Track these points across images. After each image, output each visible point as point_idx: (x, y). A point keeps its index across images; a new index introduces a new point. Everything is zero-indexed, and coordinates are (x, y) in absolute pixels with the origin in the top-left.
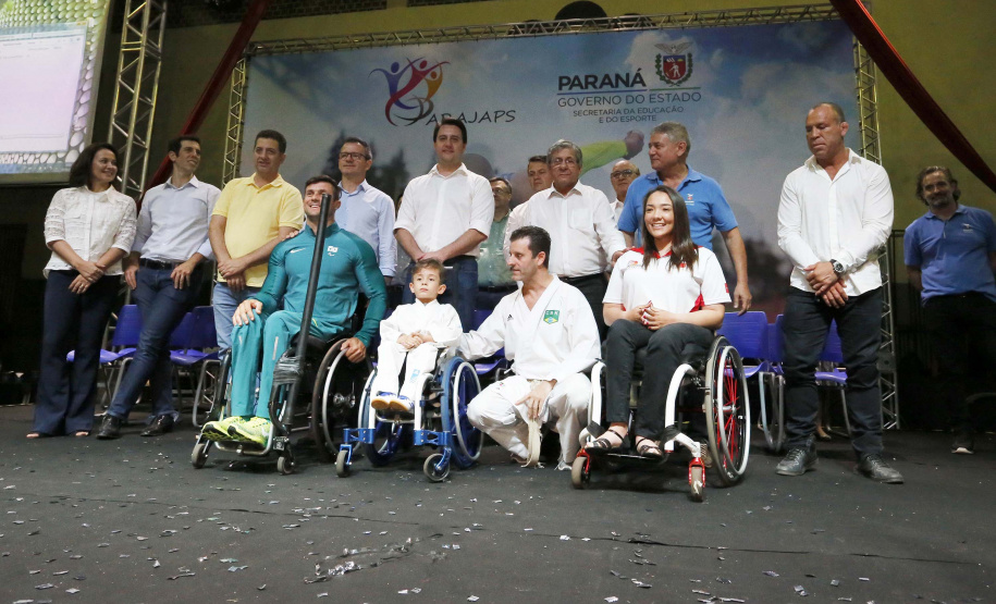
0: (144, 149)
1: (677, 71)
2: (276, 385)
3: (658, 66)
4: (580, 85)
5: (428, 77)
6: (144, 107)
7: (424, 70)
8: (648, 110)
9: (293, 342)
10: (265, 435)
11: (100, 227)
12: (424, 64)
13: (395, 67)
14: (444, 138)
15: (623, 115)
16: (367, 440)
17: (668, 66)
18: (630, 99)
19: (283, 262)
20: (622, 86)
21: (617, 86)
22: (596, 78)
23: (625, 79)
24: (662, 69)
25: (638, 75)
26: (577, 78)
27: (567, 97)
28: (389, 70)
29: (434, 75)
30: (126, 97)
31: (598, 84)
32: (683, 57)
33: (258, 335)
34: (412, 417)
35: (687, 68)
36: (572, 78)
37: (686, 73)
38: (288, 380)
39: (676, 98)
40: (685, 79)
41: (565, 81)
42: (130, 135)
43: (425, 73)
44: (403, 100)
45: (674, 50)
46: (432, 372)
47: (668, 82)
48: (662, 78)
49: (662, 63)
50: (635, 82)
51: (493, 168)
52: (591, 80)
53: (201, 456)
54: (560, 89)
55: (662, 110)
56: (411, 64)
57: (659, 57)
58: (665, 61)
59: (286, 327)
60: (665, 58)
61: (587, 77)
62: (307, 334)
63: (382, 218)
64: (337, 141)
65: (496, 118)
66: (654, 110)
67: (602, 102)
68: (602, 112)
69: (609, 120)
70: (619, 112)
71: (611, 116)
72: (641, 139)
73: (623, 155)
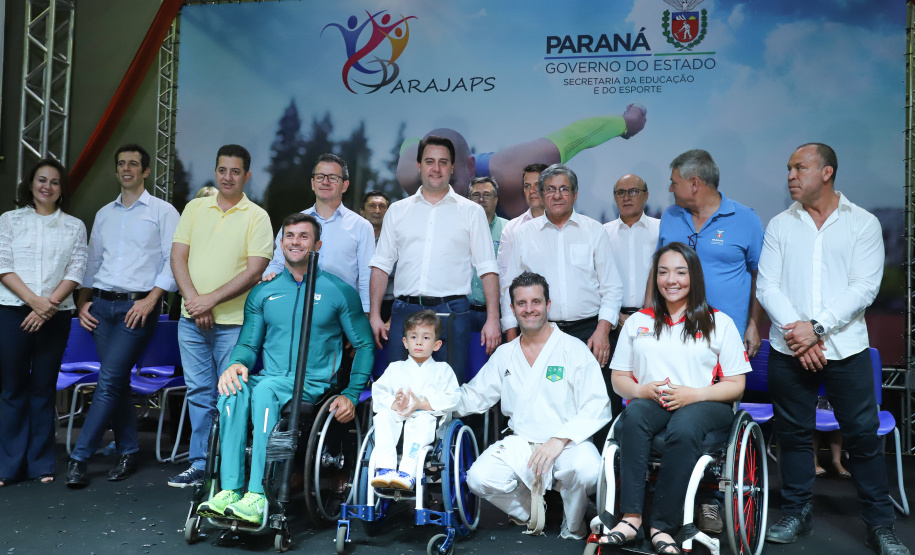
0: (62, 117)
1: (688, 31)
2: (270, 461)
3: (665, 25)
4: (572, 47)
5: (392, 34)
6: (58, 66)
7: (387, 25)
8: (652, 80)
9: (283, 413)
10: (260, 512)
11: (52, 258)
12: (386, 19)
13: (352, 22)
14: (431, 161)
15: (622, 84)
16: (367, 516)
17: (677, 25)
18: (631, 66)
19: (262, 309)
20: (621, 49)
21: (616, 49)
22: (591, 39)
23: (625, 40)
24: (670, 28)
25: (641, 36)
26: (568, 38)
27: (556, 62)
28: (346, 26)
29: (399, 33)
30: (37, 55)
31: (593, 47)
32: (696, 14)
33: (246, 404)
34: (413, 493)
35: (700, 28)
36: (562, 40)
37: (699, 34)
38: (282, 457)
39: (686, 64)
40: (698, 42)
41: (554, 42)
42: (44, 101)
43: (388, 30)
44: (362, 62)
45: (685, 5)
46: (432, 444)
47: (677, 45)
48: (670, 40)
49: (670, 22)
50: (637, 44)
51: (470, 146)
52: (585, 41)
53: (194, 531)
54: (549, 52)
55: (669, 79)
56: (371, 18)
57: (666, 13)
58: (674, 20)
59: (276, 397)
60: (674, 15)
61: (580, 38)
62: (300, 400)
63: (362, 247)
64: (287, 111)
65: (472, 86)
66: (659, 79)
67: (597, 68)
68: (598, 81)
69: (605, 90)
70: (618, 81)
71: (608, 86)
72: (643, 114)
73: (621, 132)
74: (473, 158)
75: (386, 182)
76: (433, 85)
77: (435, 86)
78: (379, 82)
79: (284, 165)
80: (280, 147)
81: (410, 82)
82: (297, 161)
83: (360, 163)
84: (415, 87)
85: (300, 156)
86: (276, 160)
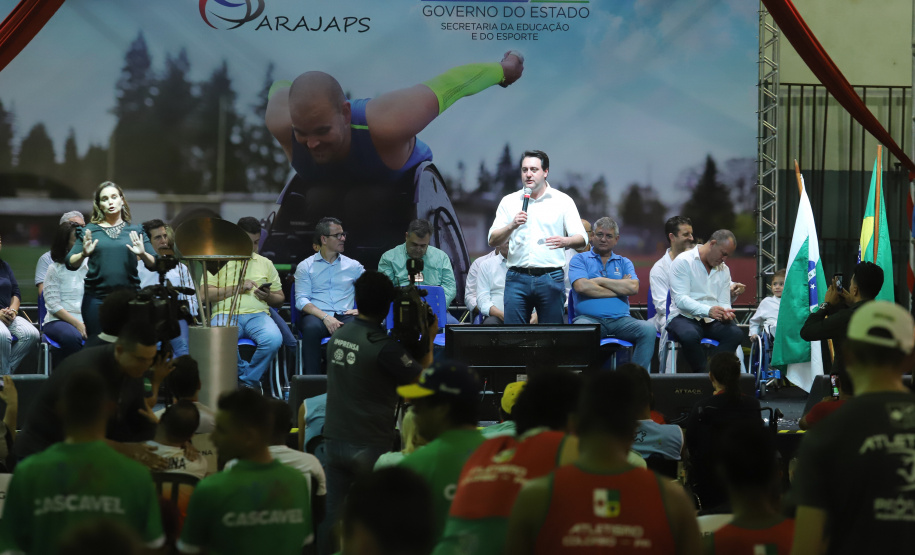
8: (529, 27)
15: (500, 31)
18: (508, 12)
51: (345, 90)
55: (545, 27)
64: (134, 44)
65: (346, 26)
66: (536, 27)
67: (475, 13)
68: (476, 26)
69: (483, 36)
70: (495, 27)
71: (486, 31)
72: (520, 62)
73: (499, 81)
74: (349, 105)
75: (254, 128)
76: (302, 23)
77: (305, 25)
78: (243, 17)
79: (133, 106)
80: (128, 86)
81: (277, 18)
82: (149, 102)
83: (223, 106)
84: (283, 25)
85: (152, 97)
86: (122, 101)
